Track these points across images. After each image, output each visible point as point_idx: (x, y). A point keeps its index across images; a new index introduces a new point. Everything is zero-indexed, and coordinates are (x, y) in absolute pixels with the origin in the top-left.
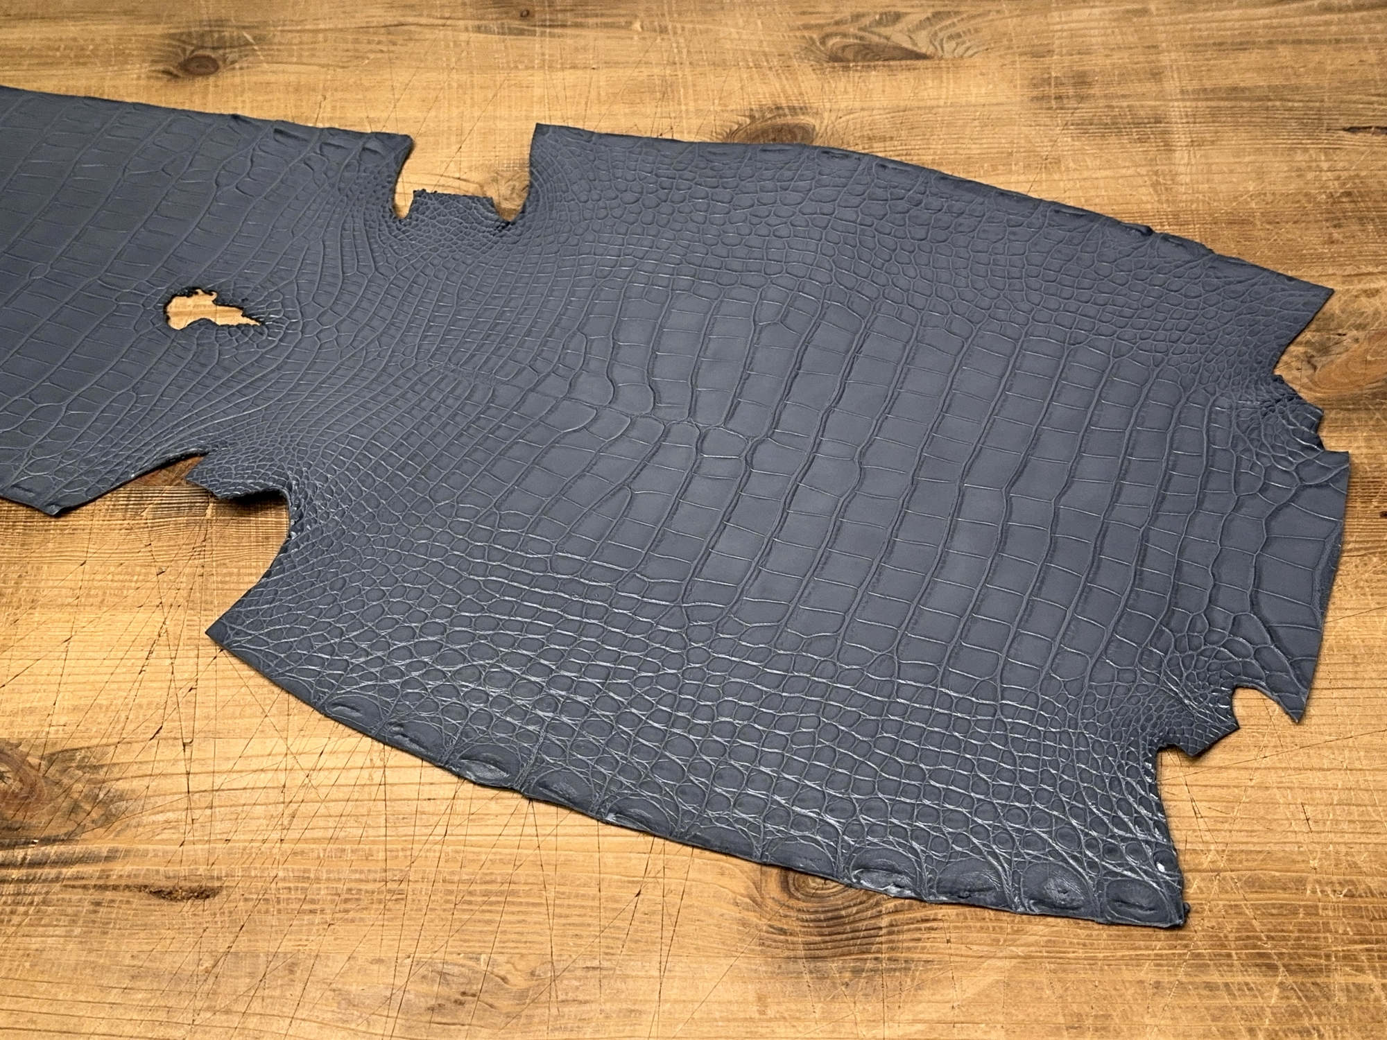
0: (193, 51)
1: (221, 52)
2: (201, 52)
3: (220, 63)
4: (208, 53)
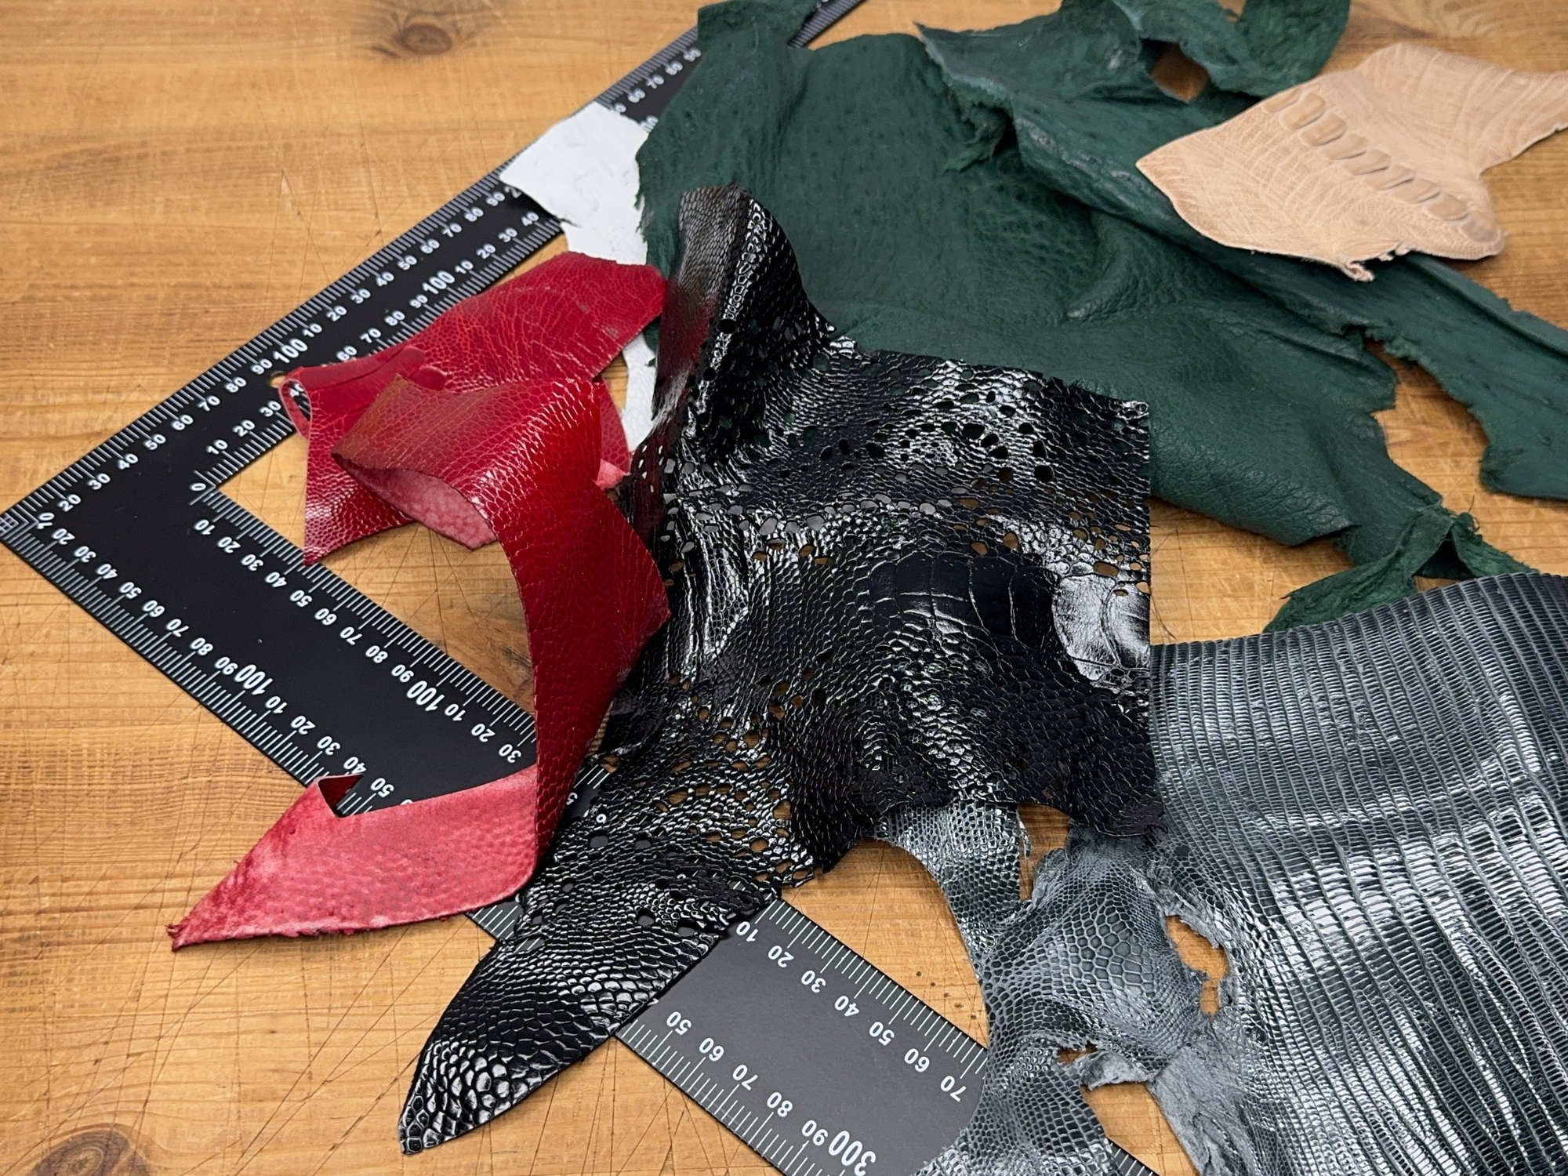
0: (408, 18)
1: (449, 18)
2: (418, 20)
3: (452, 36)
4: (430, 20)
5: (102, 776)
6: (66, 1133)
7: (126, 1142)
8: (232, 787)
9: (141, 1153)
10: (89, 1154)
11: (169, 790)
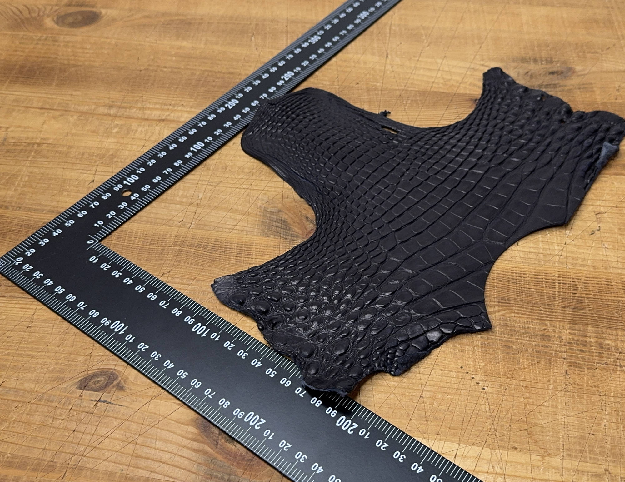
5: (139, 241)
6: (94, 370)
7: (117, 377)
8: (188, 252)
9: (122, 382)
10: (102, 379)
11: (163, 250)
